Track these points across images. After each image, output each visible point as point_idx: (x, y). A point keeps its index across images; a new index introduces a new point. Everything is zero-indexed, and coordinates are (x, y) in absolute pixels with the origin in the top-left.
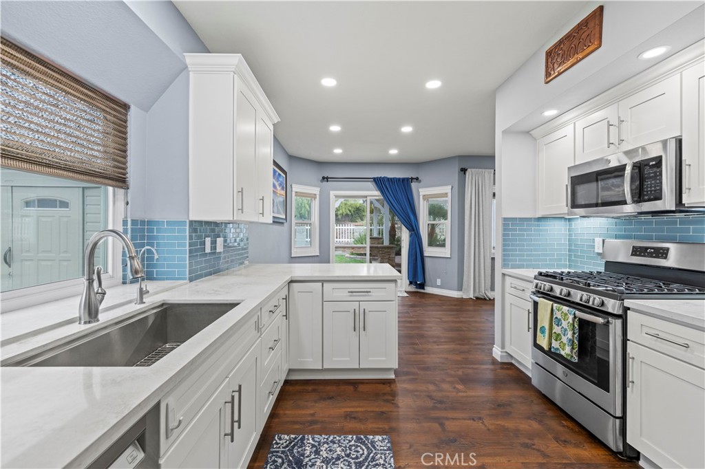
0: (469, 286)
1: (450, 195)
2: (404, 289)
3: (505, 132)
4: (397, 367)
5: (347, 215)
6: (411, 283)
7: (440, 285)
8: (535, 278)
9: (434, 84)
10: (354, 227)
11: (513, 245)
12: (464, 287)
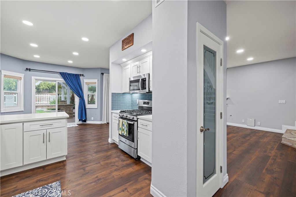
0: (104, 119)
1: (97, 83)
2: (76, 123)
3: (112, 63)
4: (67, 154)
5: (47, 89)
6: (80, 120)
7: (93, 119)
8: (120, 113)
9: (85, 39)
10: (50, 96)
11: (115, 102)
12: (103, 119)
